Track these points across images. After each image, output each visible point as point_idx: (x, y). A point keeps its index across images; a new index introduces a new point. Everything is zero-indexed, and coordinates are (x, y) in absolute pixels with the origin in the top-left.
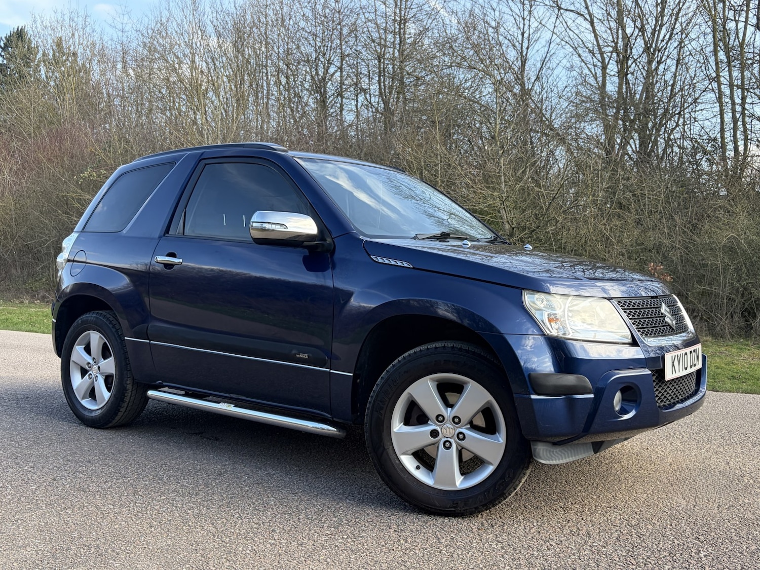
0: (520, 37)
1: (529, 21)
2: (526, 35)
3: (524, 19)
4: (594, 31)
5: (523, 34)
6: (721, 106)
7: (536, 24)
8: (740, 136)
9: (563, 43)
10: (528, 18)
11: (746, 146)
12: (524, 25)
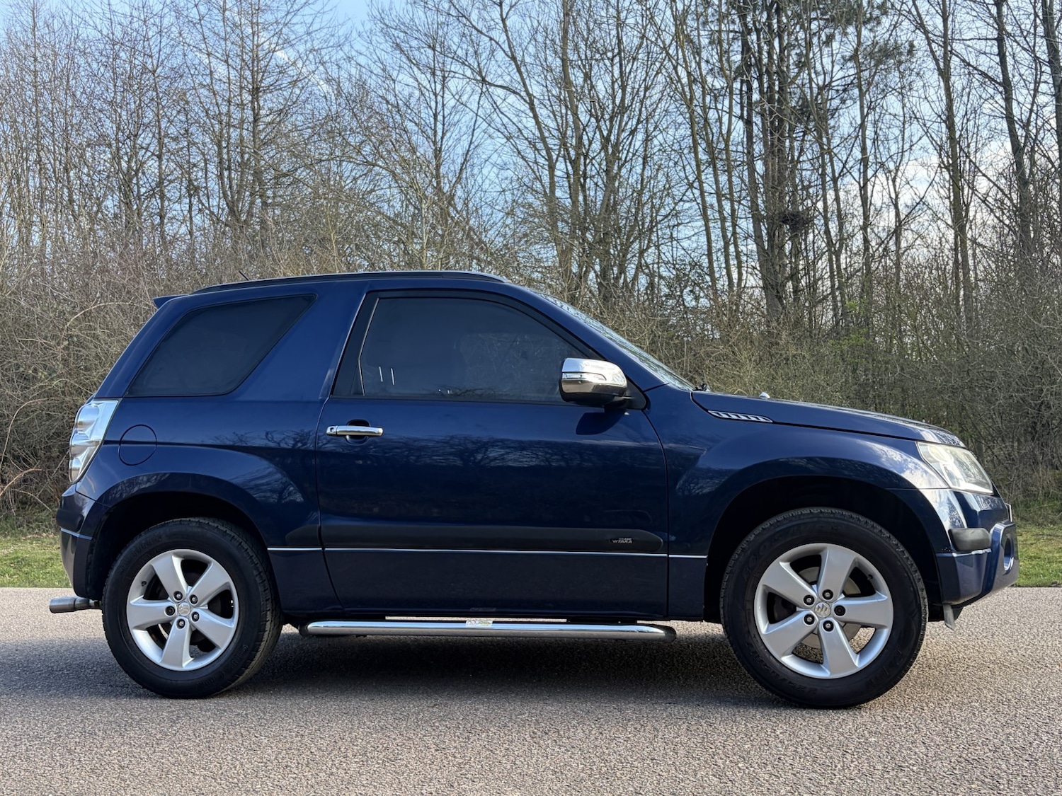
0: (432, 120)
1: (443, 97)
2: (440, 118)
3: (436, 95)
4: (536, 117)
5: (435, 116)
6: (706, 220)
7: (453, 102)
8: (733, 262)
9: (492, 130)
10: (441, 93)
11: (740, 274)
12: (436, 103)
